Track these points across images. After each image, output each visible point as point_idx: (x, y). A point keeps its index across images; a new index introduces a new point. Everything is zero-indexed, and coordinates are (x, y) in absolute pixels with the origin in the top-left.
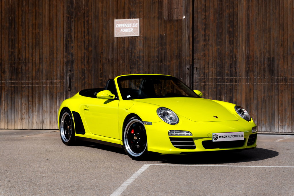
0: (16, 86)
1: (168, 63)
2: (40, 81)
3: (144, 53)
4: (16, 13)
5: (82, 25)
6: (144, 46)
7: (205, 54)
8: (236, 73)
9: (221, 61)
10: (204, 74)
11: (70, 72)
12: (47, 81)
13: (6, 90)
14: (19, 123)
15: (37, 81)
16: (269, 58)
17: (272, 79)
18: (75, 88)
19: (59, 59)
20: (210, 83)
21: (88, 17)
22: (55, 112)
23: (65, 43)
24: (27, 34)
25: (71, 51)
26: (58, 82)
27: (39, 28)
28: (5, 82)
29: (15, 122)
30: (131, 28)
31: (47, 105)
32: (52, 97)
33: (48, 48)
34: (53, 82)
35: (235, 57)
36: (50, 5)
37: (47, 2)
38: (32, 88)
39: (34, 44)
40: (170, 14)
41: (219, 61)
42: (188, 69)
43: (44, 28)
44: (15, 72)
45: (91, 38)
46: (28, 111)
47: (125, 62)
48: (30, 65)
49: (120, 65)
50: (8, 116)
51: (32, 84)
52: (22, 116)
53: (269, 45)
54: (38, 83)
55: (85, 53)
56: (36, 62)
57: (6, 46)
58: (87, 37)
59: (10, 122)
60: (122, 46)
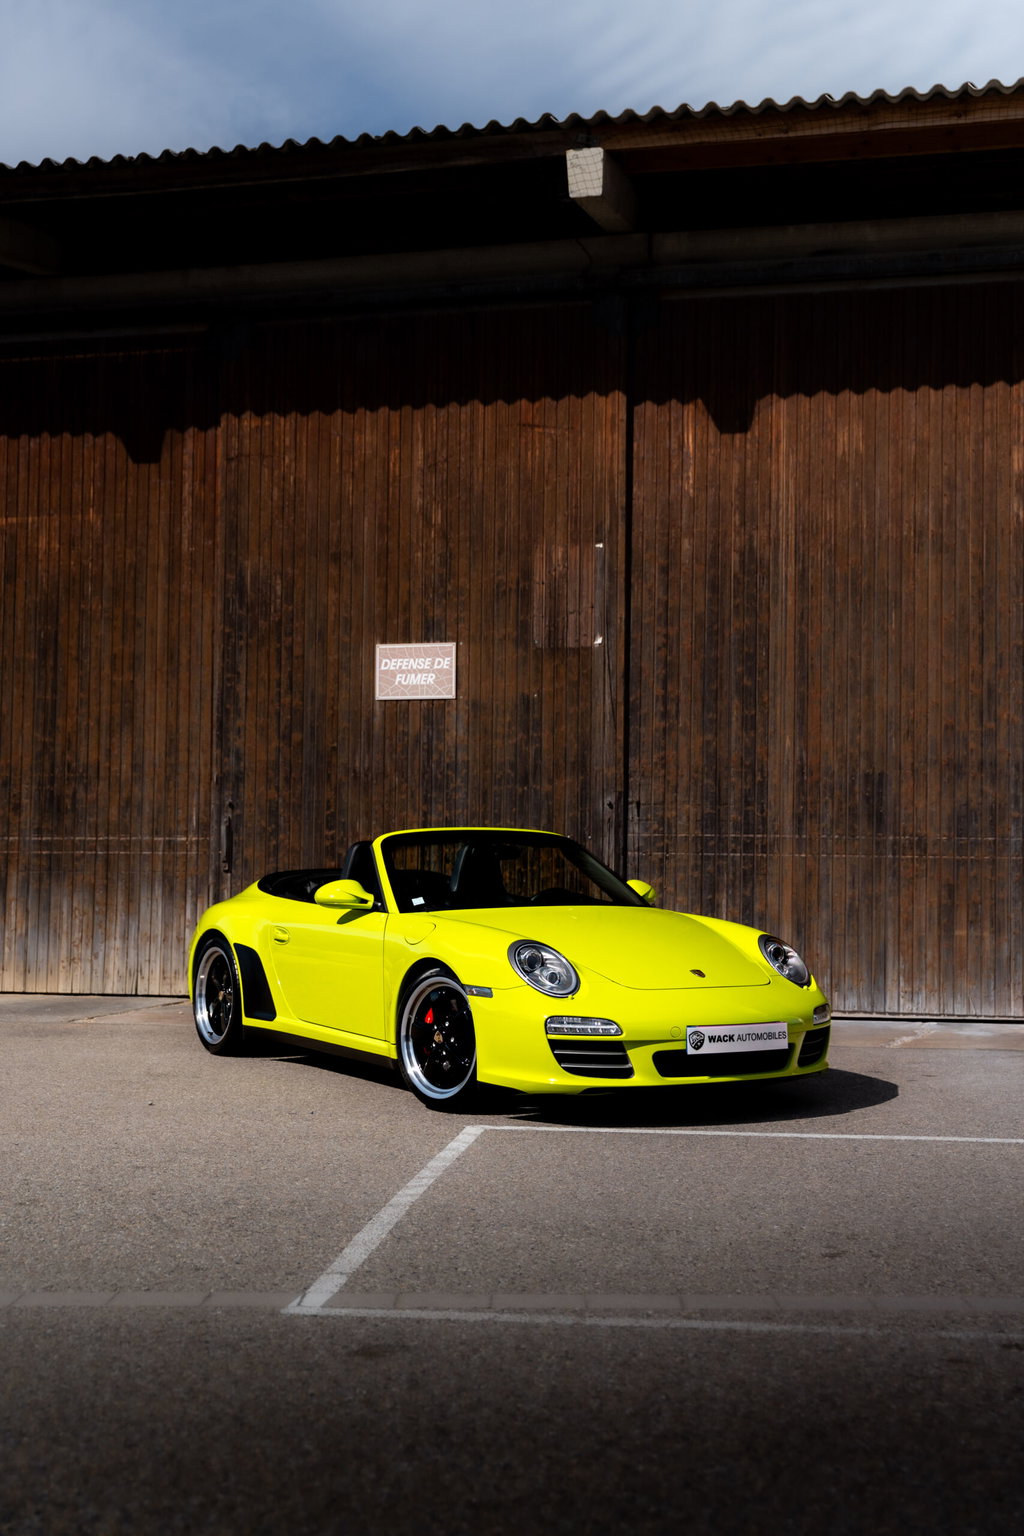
0: (55, 853)
1: (546, 787)
2: (133, 838)
3: (471, 753)
4: (61, 621)
5: (273, 663)
6: (471, 730)
7: (664, 758)
8: (764, 821)
9: (717, 781)
10: (662, 822)
11: (230, 810)
12: (156, 839)
13: (20, 866)
14: (62, 975)
15: (122, 839)
16: (867, 776)
17: (878, 843)
18: (245, 862)
19: (194, 770)
20: (681, 854)
21: (291, 634)
22: (179, 940)
23: (215, 718)
24: (93, 686)
25: (236, 742)
26: (192, 842)
27: (133, 668)
28: (19, 842)
29: (50, 972)
30: (428, 672)
31: (154, 915)
32: (172, 889)
33: (160, 734)
34: (176, 843)
35: (762, 771)
36: (169, 595)
37: (159, 586)
38: (107, 861)
39: (117, 720)
40: (555, 630)
41: (709, 781)
42: (610, 805)
43: (148, 668)
44: (54, 807)
45: (301, 703)
46: (90, 934)
47: (407, 781)
48: (103, 785)
49: (390, 791)
50: (26, 952)
51: (107, 846)
52: (70, 951)
53: (870, 735)
54: (127, 846)
55: (278, 749)
56: (123, 778)
57: (25, 725)
58: (288, 699)
59: (33, 970)
60: (400, 728)
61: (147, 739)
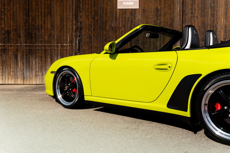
0: (31, 48)
2: (52, 44)
6: (143, 16)
11: (79, 37)
12: (58, 44)
13: (21, 52)
14: (34, 80)
15: (49, 44)
18: (83, 50)
19: (68, 26)
23: (74, 13)
24: (39, 4)
25: (80, 19)
26: (68, 45)
28: (20, 45)
29: (30, 79)
33: (58, 17)
34: (64, 45)
35: (216, 27)
38: (45, 50)
39: (46, 13)
41: (203, 30)
44: (30, 37)
45: (97, 9)
46: (41, 69)
47: (126, 30)
48: (43, 31)
49: (122, 32)
50: (24, 74)
51: (45, 46)
52: (36, 73)
54: (50, 46)
55: (91, 21)
56: (49, 28)
57: (21, 15)
58: (94, 8)
59: (26, 78)
60: (124, 16)
61: (55, 18)
